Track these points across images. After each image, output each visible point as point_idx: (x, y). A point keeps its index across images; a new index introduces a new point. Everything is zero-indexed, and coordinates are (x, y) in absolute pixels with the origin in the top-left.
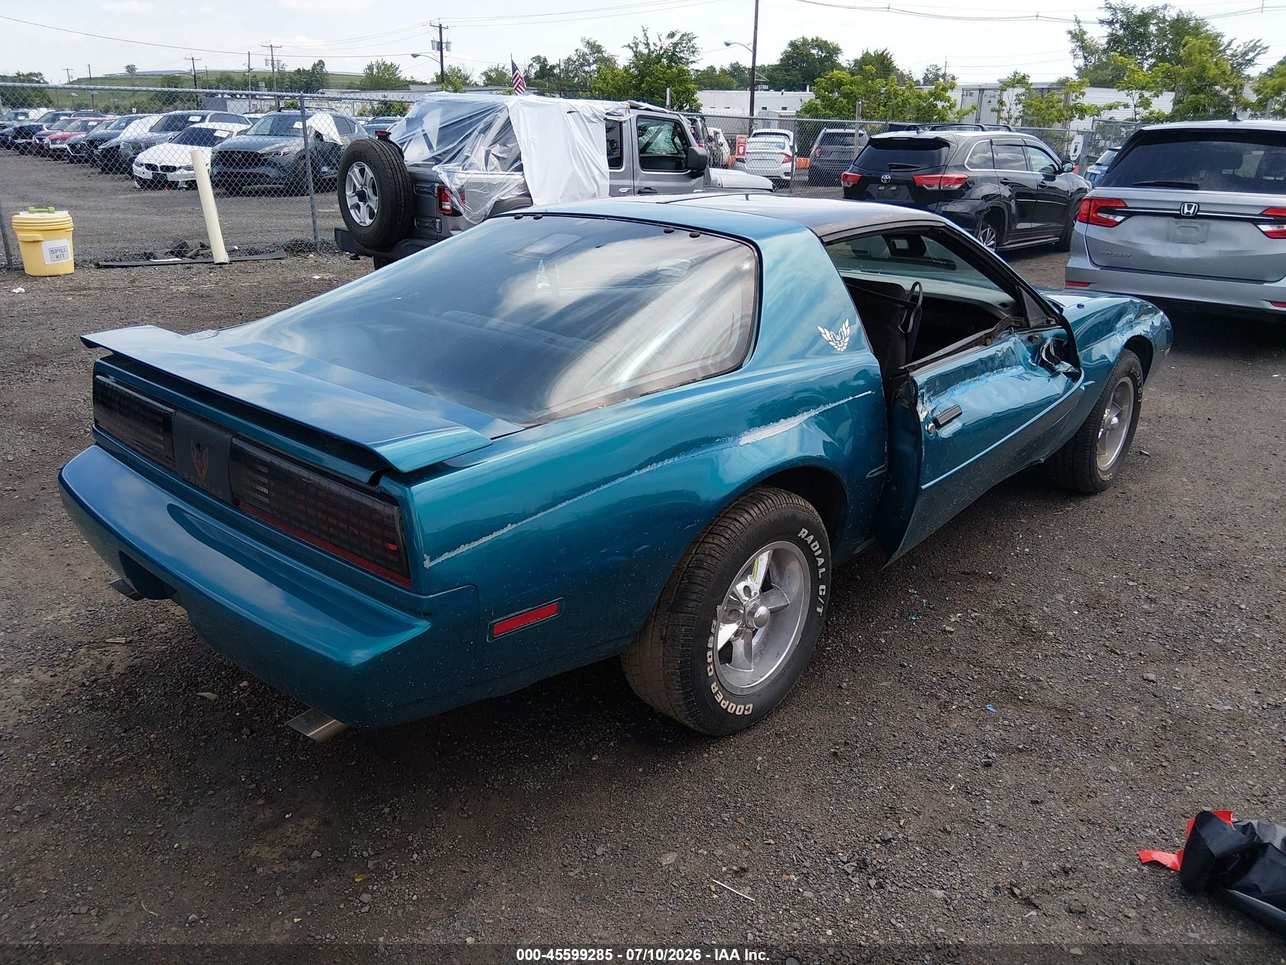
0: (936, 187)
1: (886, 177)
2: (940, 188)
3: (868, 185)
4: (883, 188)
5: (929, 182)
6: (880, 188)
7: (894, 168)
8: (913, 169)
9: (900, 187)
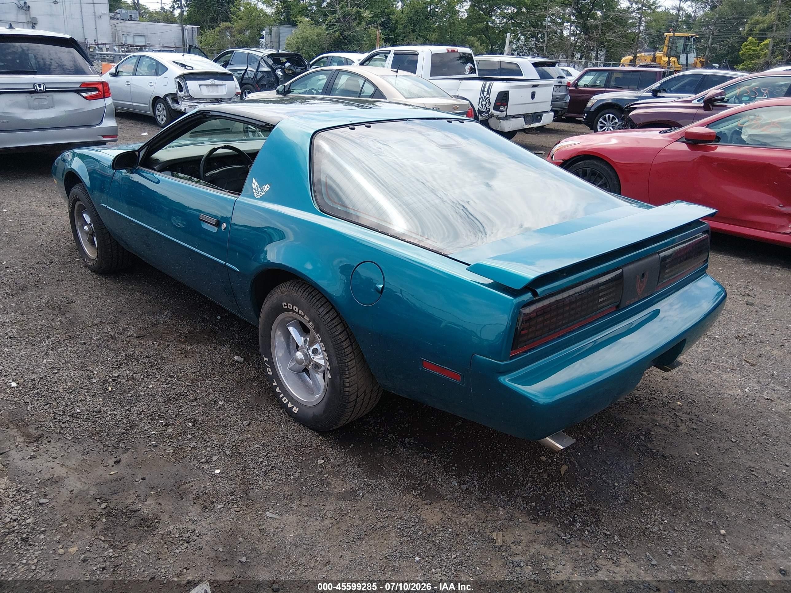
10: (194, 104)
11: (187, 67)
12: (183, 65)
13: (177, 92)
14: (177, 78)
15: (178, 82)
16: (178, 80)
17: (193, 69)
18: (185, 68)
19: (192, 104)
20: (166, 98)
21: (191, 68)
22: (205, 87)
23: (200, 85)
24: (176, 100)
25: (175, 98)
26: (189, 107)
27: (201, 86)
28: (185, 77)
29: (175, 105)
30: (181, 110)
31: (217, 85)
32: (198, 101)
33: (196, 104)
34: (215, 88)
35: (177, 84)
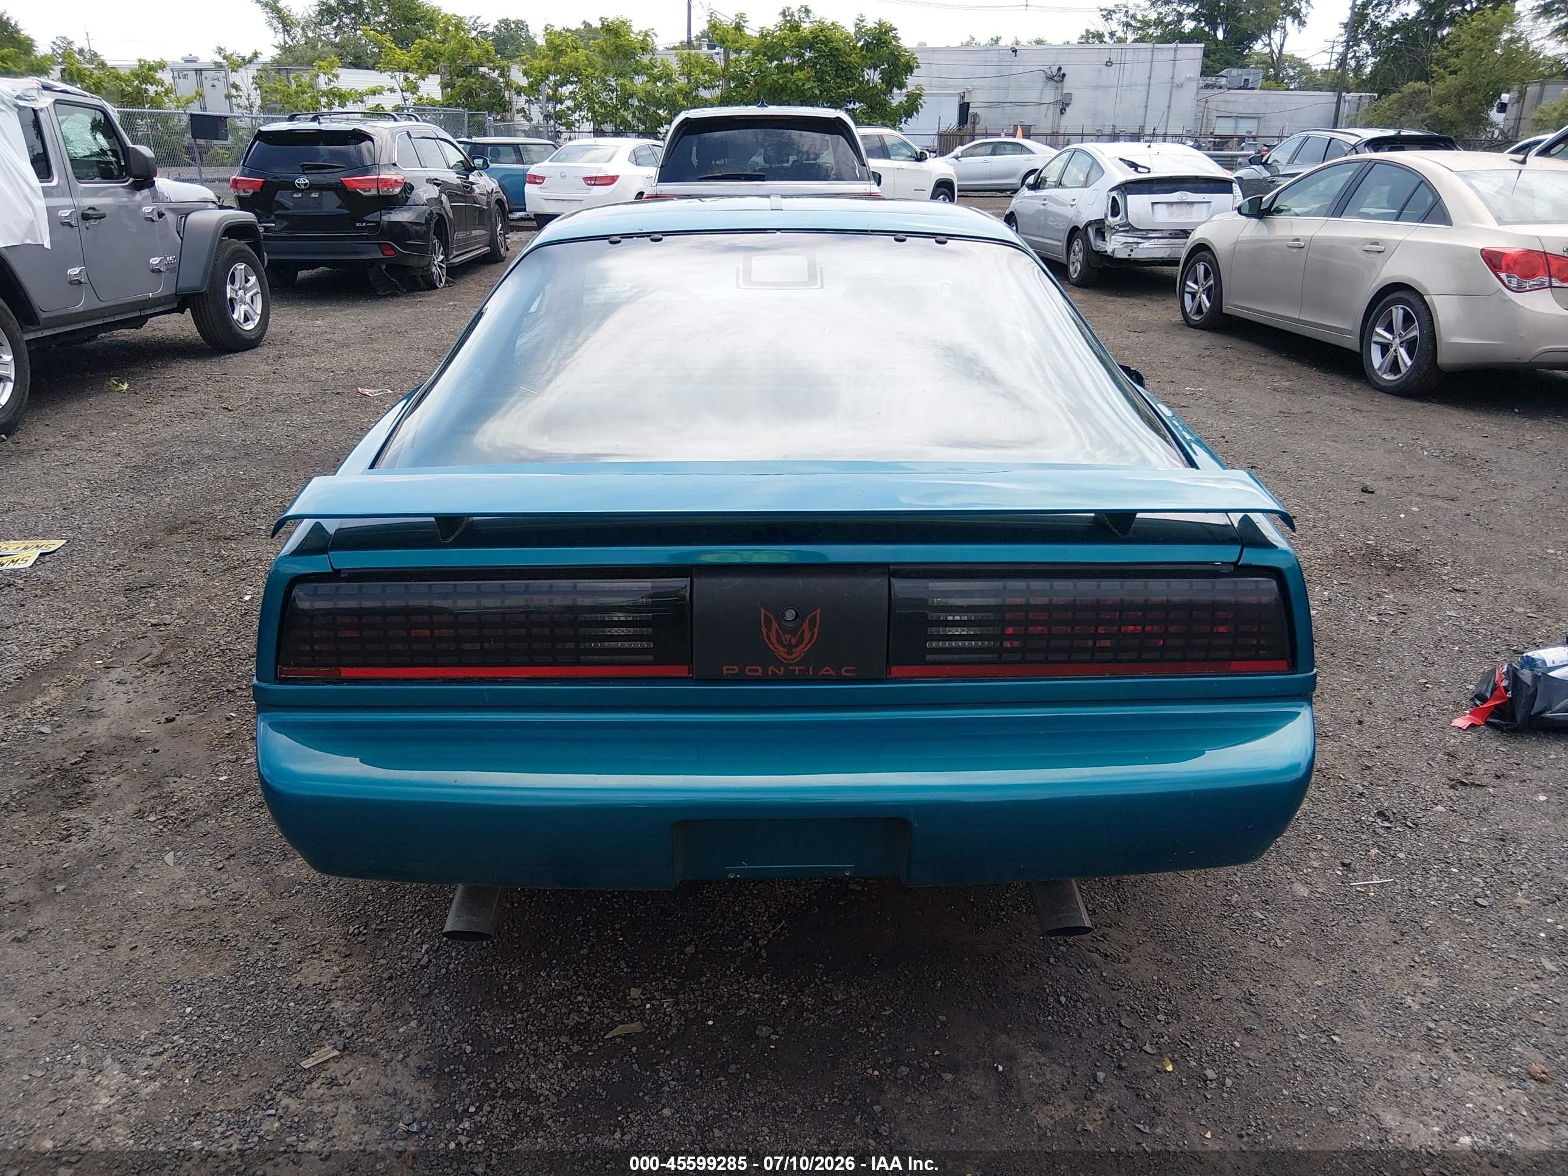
0: (374, 192)
1: (302, 181)
2: (378, 192)
3: (276, 192)
4: (300, 195)
5: (362, 185)
6: (295, 196)
7: (307, 169)
8: (338, 170)
9: (324, 193)
10: (1136, 240)
11: (1140, 169)
12: (1134, 166)
13: (1106, 217)
14: (1112, 190)
15: (1114, 198)
16: (1114, 194)
17: (1149, 172)
18: (1136, 170)
19: (1131, 240)
20: (1087, 230)
21: (1147, 170)
22: (1164, 206)
23: (1153, 204)
24: (1101, 234)
25: (1100, 228)
26: (1125, 245)
27: (1156, 206)
28: (1128, 188)
29: (1099, 243)
30: (1106, 252)
31: (1192, 203)
32: (1145, 233)
33: (1139, 240)
34: (1186, 208)
35: (1110, 201)
